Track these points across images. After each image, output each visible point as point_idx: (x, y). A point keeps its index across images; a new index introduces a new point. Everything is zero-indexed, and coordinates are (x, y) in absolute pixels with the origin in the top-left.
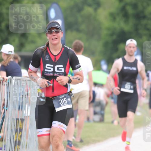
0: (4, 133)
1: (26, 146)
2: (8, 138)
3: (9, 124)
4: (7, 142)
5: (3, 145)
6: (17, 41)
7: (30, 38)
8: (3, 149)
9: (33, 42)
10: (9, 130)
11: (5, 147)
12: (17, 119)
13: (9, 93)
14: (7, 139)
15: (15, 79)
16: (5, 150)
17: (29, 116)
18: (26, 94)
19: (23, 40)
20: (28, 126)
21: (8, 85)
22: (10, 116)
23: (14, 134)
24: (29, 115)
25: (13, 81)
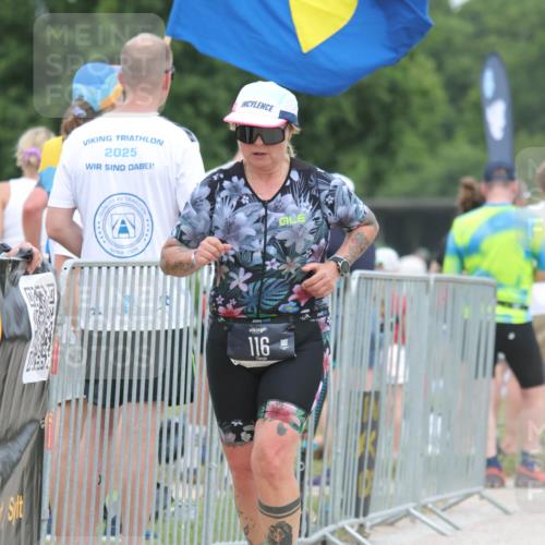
0: (325, 437)
1: (394, 470)
2: (339, 451)
3: (342, 408)
4: (335, 462)
5: (322, 471)
6: (363, 165)
7: (402, 158)
8: (324, 480)
9: (412, 168)
10: (342, 425)
11: (328, 475)
12: (366, 394)
13: (340, 318)
14: (337, 454)
15: (360, 278)
16: (328, 483)
17: (401, 386)
18: (394, 320)
19: (384, 163)
20: (399, 412)
21: (338, 295)
22: (344, 386)
23: (355, 436)
24: (401, 380)
25: (354, 283)
